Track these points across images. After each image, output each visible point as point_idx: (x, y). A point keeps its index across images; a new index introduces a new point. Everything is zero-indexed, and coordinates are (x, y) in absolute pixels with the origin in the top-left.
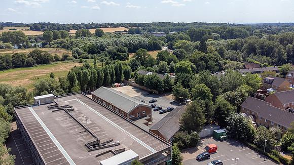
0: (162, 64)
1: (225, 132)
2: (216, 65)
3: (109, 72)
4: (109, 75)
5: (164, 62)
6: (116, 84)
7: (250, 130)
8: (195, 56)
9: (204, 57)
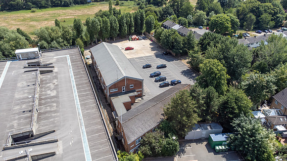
0: (198, 14)
1: (225, 141)
2: (272, 20)
3: (125, 21)
4: (126, 25)
5: (202, 12)
6: (134, 37)
7: (264, 152)
8: (245, 5)
9: (258, 8)
